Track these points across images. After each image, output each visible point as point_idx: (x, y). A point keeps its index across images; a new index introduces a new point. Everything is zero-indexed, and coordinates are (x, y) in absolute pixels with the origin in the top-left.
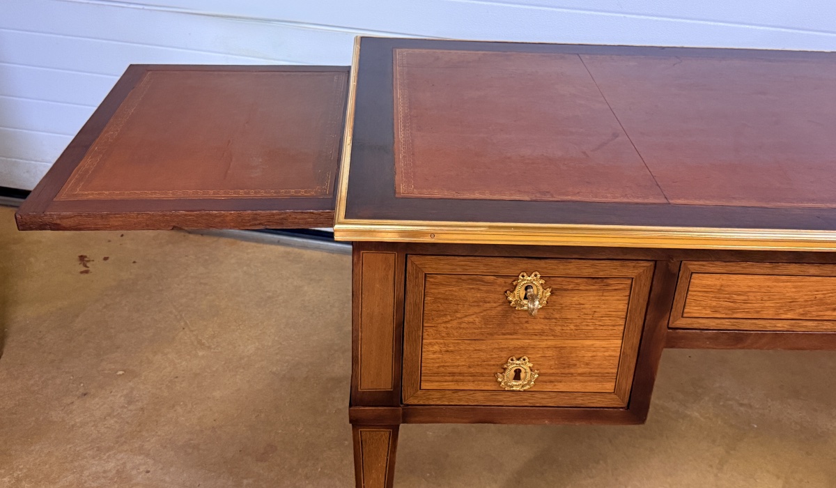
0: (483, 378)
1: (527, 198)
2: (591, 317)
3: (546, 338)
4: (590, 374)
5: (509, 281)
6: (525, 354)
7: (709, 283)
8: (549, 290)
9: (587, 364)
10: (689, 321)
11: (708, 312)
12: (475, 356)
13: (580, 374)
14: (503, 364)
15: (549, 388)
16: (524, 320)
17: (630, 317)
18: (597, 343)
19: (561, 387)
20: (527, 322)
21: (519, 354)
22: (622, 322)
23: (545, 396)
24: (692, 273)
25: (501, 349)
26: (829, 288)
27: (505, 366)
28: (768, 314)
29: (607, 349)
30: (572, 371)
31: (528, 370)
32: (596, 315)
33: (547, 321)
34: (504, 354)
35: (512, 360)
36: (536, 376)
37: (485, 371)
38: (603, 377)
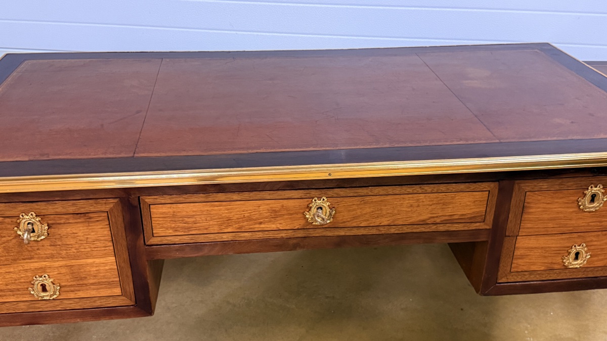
0: (18, 292)
1: (27, 159)
2: (85, 242)
3: (56, 260)
4: (99, 283)
5: (14, 220)
6: (45, 272)
7: (164, 211)
8: (46, 225)
9: (95, 276)
10: (159, 239)
11: (170, 232)
12: (8, 277)
13: (92, 284)
14: (30, 282)
15: (72, 295)
16: (36, 248)
17: (115, 239)
18: (97, 261)
19: (81, 294)
20: (38, 249)
21: (41, 273)
22: (111, 244)
23: (71, 302)
24: (150, 205)
25: (26, 270)
26: (251, 208)
27: (32, 283)
28: (214, 230)
29: (105, 264)
30: (85, 282)
31: (51, 284)
32: (89, 240)
33: (53, 247)
34: (29, 274)
35: (36, 277)
36: (58, 288)
37: (19, 287)
38: (110, 284)
